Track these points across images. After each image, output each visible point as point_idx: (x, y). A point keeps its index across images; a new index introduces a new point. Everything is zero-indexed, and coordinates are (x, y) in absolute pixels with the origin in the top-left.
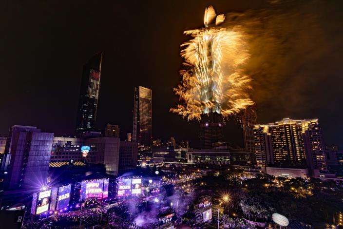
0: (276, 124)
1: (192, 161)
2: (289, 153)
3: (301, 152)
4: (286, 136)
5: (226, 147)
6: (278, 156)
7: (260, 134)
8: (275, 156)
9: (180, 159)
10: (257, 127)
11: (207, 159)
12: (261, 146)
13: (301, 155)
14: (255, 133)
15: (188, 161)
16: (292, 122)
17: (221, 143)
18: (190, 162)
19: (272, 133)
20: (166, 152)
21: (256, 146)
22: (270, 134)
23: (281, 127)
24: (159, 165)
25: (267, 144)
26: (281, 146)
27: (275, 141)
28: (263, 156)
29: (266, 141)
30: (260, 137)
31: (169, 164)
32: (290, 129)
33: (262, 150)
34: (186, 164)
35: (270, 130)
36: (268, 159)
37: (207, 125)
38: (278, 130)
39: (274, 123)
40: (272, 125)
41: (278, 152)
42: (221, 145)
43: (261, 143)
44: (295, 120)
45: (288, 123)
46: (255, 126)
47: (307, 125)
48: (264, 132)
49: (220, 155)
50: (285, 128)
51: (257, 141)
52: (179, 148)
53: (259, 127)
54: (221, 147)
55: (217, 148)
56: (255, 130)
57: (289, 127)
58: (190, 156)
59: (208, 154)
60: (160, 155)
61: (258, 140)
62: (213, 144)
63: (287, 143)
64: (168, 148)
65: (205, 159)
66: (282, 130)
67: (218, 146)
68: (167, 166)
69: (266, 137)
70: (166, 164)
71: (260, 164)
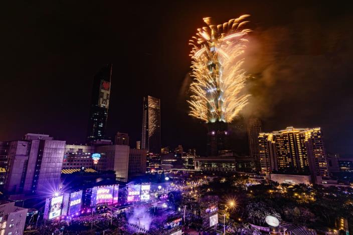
0: (280, 133)
1: (199, 168)
2: (292, 160)
3: (304, 159)
4: (290, 144)
5: (231, 155)
6: (282, 163)
7: (265, 142)
8: (278, 163)
9: (188, 166)
10: (261, 135)
11: (214, 166)
12: (266, 153)
13: (304, 162)
14: (260, 141)
15: (196, 168)
16: (295, 131)
17: (227, 151)
18: (197, 169)
19: (277, 141)
20: (174, 159)
21: (261, 153)
22: (274, 142)
23: (285, 135)
24: (168, 171)
25: (271, 152)
26: (284, 154)
27: (279, 148)
28: (267, 163)
29: (271, 149)
30: (265, 145)
31: (177, 170)
32: (293, 138)
33: (266, 157)
34: (194, 171)
35: (274, 138)
36: (273, 166)
37: (213, 133)
38: (282, 138)
39: (278, 132)
40: (276, 133)
41: (282, 159)
42: (227, 152)
43: (265, 151)
44: (298, 128)
45: (291, 132)
46: (260, 134)
47: (310, 133)
48: (269, 140)
49: (226, 162)
50: (289, 136)
51: (261, 149)
52: (186, 156)
53: (264, 135)
54: (227, 155)
56: (260, 138)
57: (293, 136)
58: (197, 163)
59: (214, 162)
60: (168, 163)
61: (263, 148)
62: (219, 151)
63: (291, 149)
64: (176, 156)
65: (211, 166)
66: (286, 138)
67: (224, 154)
68: (175, 173)
69: (270, 145)
70: (174, 171)
71: (265, 171)
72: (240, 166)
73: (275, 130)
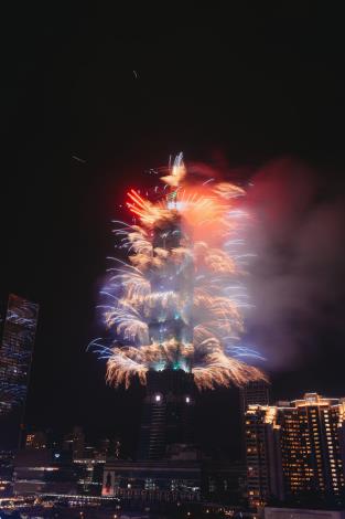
0: (293, 405)
1: (112, 492)
2: (316, 472)
3: (339, 471)
4: (311, 432)
5: (193, 456)
6: (295, 480)
7: (258, 427)
8: (287, 480)
9: (90, 486)
10: (252, 409)
11: (150, 485)
12: (260, 454)
13: (338, 477)
14: (248, 423)
15: (104, 492)
16: (322, 402)
17: (184, 446)
18: (107, 494)
19: (284, 425)
20: (51, 466)
21: (249, 454)
22: (278, 427)
23: (301, 412)
24: (27, 501)
26: (300, 457)
27: (289, 443)
28: (261, 479)
29: (270, 443)
30: (259, 432)
31: (53, 498)
32: (317, 418)
33: (260, 464)
34: (98, 501)
35: (280, 417)
36: (273, 486)
37: (158, 398)
38: (295, 417)
39: (288, 403)
40: (284, 406)
41: (295, 470)
42: (184, 450)
43: (259, 448)
44: (327, 397)
45: (314, 404)
46: (250, 407)
48: (267, 421)
49: (179, 476)
50: (310, 414)
51: (250, 442)
53: (258, 410)
54: (183, 456)
55: (174, 458)
56: (250, 416)
57: (317, 413)
58: (109, 477)
59: (152, 474)
60: (35, 476)
61: (254, 441)
62: (168, 446)
63: (313, 445)
64: (57, 456)
65: (143, 486)
66: (304, 420)
67: (177, 454)
68: (47, 505)
69: (269, 434)
70: (46, 499)
71: (256, 499)
72: (212, 488)
73: (285, 400)
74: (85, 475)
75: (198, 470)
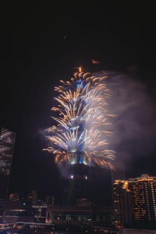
0: (136, 180)
2: (147, 212)
4: (145, 193)
6: (137, 215)
7: (120, 191)
8: (133, 215)
9: (40, 219)
10: (117, 182)
11: (68, 218)
12: (120, 204)
14: (115, 189)
15: (47, 221)
16: (150, 179)
17: (84, 199)
18: (48, 222)
19: (132, 190)
20: (22, 209)
21: (115, 203)
22: (129, 191)
23: (140, 183)
24: (10, 226)
26: (139, 204)
27: (134, 198)
28: (121, 215)
29: (125, 198)
30: (120, 193)
31: (22, 224)
32: (148, 186)
33: (121, 208)
34: (44, 226)
35: (130, 186)
36: (127, 219)
37: (72, 177)
38: (137, 186)
39: (134, 179)
40: (132, 181)
41: (137, 211)
42: (85, 201)
43: (120, 200)
45: (146, 180)
48: (124, 188)
49: (82, 214)
50: (144, 185)
53: (119, 183)
54: (84, 204)
55: (80, 205)
56: (116, 186)
57: (147, 184)
58: (49, 214)
60: (14, 214)
61: (117, 197)
62: (77, 200)
63: (145, 199)
65: (65, 219)
67: (81, 203)
68: (19, 227)
69: (125, 194)
70: (19, 224)
71: (118, 224)
72: (98, 219)
73: (132, 178)
74: (37, 213)
75: (91, 211)
